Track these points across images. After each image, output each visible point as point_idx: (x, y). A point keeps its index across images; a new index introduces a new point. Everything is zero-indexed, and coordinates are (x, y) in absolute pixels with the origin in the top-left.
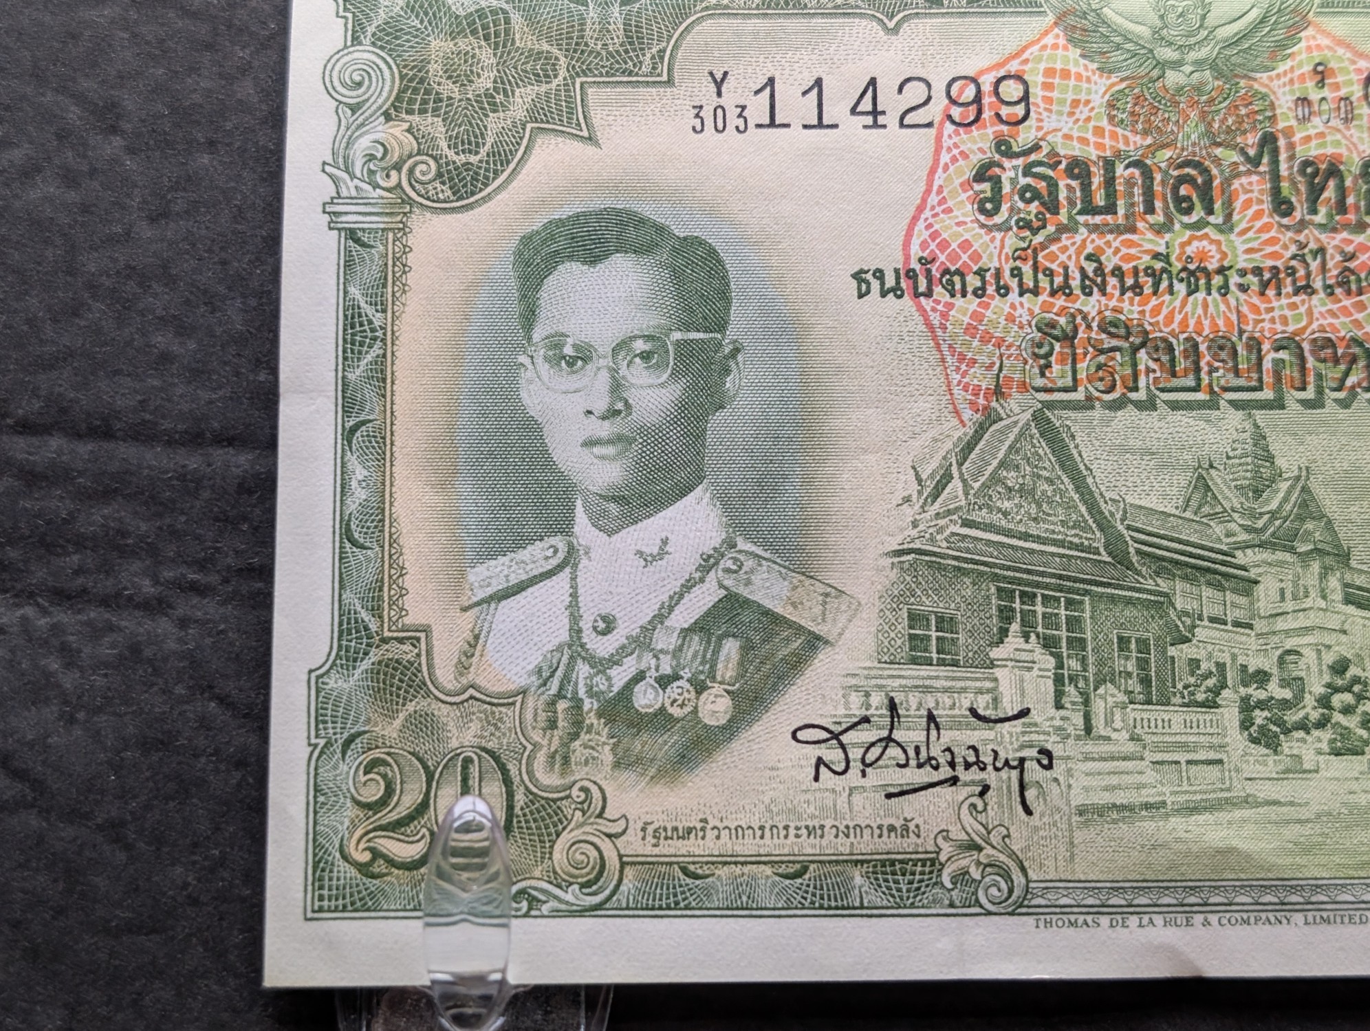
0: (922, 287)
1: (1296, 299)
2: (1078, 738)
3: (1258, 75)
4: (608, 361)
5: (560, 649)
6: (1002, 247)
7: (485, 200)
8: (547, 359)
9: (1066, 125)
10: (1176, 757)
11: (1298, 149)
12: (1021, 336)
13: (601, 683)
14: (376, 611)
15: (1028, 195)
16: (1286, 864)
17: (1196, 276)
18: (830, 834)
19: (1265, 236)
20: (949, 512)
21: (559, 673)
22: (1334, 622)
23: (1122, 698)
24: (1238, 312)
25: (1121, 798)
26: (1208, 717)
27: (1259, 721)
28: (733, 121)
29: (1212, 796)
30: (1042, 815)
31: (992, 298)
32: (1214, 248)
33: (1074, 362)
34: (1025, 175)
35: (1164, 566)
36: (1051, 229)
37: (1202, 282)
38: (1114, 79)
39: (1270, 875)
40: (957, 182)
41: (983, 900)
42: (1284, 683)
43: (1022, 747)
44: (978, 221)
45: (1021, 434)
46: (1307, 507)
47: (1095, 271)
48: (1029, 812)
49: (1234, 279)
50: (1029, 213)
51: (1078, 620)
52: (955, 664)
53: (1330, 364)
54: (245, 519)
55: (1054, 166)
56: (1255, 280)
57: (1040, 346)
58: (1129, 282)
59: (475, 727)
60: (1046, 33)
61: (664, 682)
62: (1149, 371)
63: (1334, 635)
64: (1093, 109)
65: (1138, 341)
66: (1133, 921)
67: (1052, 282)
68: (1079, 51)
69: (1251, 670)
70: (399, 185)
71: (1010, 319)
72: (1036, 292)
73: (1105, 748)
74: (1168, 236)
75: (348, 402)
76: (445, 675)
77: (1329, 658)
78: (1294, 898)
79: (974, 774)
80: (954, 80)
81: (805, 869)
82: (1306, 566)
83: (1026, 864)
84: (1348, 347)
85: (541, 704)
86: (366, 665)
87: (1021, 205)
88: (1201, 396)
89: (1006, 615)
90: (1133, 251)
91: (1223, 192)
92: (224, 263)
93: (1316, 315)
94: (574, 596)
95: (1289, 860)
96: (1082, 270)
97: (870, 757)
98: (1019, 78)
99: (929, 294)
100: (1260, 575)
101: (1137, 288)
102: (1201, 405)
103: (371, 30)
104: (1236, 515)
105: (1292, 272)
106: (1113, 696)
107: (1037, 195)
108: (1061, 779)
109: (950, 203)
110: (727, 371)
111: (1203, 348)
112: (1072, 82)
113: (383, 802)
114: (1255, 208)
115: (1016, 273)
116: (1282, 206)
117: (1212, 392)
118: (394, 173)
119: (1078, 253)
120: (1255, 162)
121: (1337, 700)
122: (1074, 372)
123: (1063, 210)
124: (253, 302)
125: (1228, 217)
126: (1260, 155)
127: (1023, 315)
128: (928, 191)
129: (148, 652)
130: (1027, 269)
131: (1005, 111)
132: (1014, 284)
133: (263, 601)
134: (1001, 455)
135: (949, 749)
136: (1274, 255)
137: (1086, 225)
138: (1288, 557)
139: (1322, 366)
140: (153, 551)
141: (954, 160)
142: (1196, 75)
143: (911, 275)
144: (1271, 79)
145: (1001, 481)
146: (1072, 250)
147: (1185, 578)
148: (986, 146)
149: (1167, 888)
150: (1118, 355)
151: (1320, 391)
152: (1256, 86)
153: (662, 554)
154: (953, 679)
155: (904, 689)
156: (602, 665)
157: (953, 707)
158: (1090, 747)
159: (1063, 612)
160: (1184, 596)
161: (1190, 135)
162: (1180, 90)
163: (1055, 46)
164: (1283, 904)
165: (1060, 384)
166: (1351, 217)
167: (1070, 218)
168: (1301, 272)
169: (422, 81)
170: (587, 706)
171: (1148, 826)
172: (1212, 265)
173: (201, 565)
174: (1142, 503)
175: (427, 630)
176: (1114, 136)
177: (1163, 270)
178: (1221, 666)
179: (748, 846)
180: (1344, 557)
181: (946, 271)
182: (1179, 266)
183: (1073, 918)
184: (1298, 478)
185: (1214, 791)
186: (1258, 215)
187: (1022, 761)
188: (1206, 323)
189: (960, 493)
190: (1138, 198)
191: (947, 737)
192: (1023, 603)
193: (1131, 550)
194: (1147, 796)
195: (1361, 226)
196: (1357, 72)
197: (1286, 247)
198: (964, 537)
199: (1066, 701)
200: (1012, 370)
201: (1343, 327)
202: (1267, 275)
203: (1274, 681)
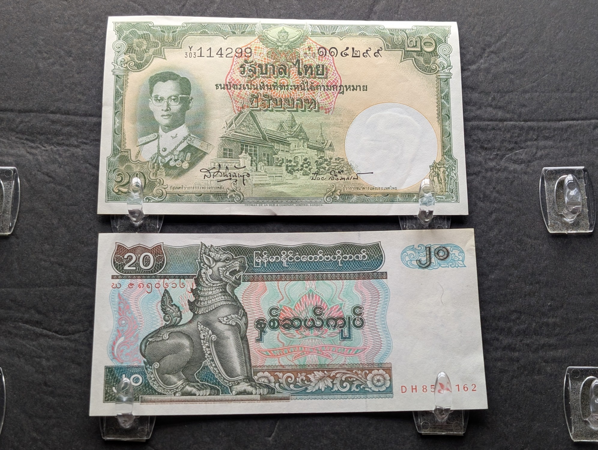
0: (229, 88)
1: (302, 91)
2: (255, 171)
3: (297, 48)
4: (167, 100)
5: (155, 154)
6: (245, 80)
7: (143, 70)
8: (155, 100)
9: (259, 57)
10: (273, 175)
11: (304, 63)
12: (248, 97)
13: (163, 160)
14: (120, 146)
16: (293, 195)
17: (282, 87)
18: (206, 188)
19: (296, 79)
20: (232, 130)
21: (155, 158)
22: (305, 151)
23: (263, 164)
24: (290, 93)
25: (262, 182)
26: (280, 168)
27: (289, 169)
28: (193, 55)
30: (247, 185)
31: (242, 90)
32: (286, 81)
33: (258, 102)
34: (250, 67)
35: (273, 141)
36: (254, 77)
38: (269, 49)
39: (290, 197)
40: (237, 68)
41: (235, 201)
42: (294, 162)
43: (244, 173)
44: (240, 75)
45: (247, 116)
46: (301, 130)
47: (263, 85)
48: (244, 185)
49: (290, 87)
50: (250, 74)
51: (256, 150)
52: (232, 158)
53: (308, 104)
54: (95, 130)
55: (256, 65)
56: (294, 87)
57: (251, 99)
58: (269, 87)
59: (139, 168)
60: (256, 40)
61: (176, 160)
62: (272, 104)
63: (305, 154)
64: (264, 54)
65: (270, 99)
66: (263, 205)
67: (254, 87)
68: (262, 43)
69: (288, 160)
70: (127, 67)
71: (246, 94)
72: (251, 89)
73: (260, 173)
74: (277, 79)
75: (116, 107)
76: (133, 158)
77: (304, 158)
78: (294, 201)
79: (235, 178)
80: (237, 48)
81: (201, 195)
82: (300, 141)
83: (244, 194)
84: (311, 100)
85: (152, 164)
86: (118, 156)
87: (249, 72)
88: (282, 109)
89: (242, 149)
90: (270, 82)
91: (288, 71)
92: (92, 82)
93: (305, 94)
94: (159, 144)
96: (260, 85)
97: (215, 175)
98: (250, 48)
99: (230, 89)
100: (291, 142)
101: (271, 89)
102: (282, 111)
103: (122, 37)
104: (287, 131)
105: (301, 86)
107: (252, 71)
108: (251, 179)
109: (235, 72)
110: (190, 103)
111: (283, 100)
112: (260, 49)
113: (121, 181)
115: (247, 85)
116: (300, 73)
117: (284, 108)
118: (126, 65)
119: (259, 82)
120: (295, 65)
121: (304, 166)
122: (258, 104)
123: (257, 74)
124: (97, 89)
125: (289, 75)
126: (296, 63)
127: (248, 93)
128: (231, 70)
129: (76, 155)
130: (249, 85)
131: (247, 55)
132: (247, 87)
133: (98, 146)
134: (243, 119)
135: (230, 173)
136: (298, 83)
137: (261, 76)
138: (297, 139)
139: (306, 104)
140: (77, 136)
141: (236, 64)
142: (285, 48)
143: (227, 85)
144: (300, 49)
145: (243, 124)
146: (258, 81)
147: (277, 143)
148: (243, 61)
149: (270, 199)
150: (266, 101)
151: (305, 109)
152: (297, 50)
153: (176, 137)
154: (231, 161)
155: (222, 162)
156: (163, 157)
157: (231, 166)
158: (257, 173)
159: (253, 149)
160: (276, 146)
161: (283, 60)
162: (281, 51)
163: (257, 42)
164: (292, 202)
165: (255, 106)
166: (313, 76)
167: (258, 75)
168: (303, 86)
169: (132, 47)
170: (160, 165)
171: (267, 188)
172: (285, 84)
173: (86, 139)
174: (270, 129)
175: (130, 150)
176: (268, 60)
177: (276, 85)
178: (283, 159)
179: (191, 190)
180: (308, 140)
181: (234, 85)
182: (279, 84)
183: (252, 204)
184: (300, 125)
185: (280, 182)
186: (295, 75)
187: (244, 175)
188: (284, 95)
189: (235, 126)
190: (272, 72)
191: (230, 171)
192: (246, 147)
193: (267, 137)
194: (267, 182)
195: (315, 78)
196: (317, 48)
197: (300, 81)
198: (235, 135)
199: (253, 165)
200: (246, 104)
201: (310, 97)
202: (296, 87)
203: (293, 162)
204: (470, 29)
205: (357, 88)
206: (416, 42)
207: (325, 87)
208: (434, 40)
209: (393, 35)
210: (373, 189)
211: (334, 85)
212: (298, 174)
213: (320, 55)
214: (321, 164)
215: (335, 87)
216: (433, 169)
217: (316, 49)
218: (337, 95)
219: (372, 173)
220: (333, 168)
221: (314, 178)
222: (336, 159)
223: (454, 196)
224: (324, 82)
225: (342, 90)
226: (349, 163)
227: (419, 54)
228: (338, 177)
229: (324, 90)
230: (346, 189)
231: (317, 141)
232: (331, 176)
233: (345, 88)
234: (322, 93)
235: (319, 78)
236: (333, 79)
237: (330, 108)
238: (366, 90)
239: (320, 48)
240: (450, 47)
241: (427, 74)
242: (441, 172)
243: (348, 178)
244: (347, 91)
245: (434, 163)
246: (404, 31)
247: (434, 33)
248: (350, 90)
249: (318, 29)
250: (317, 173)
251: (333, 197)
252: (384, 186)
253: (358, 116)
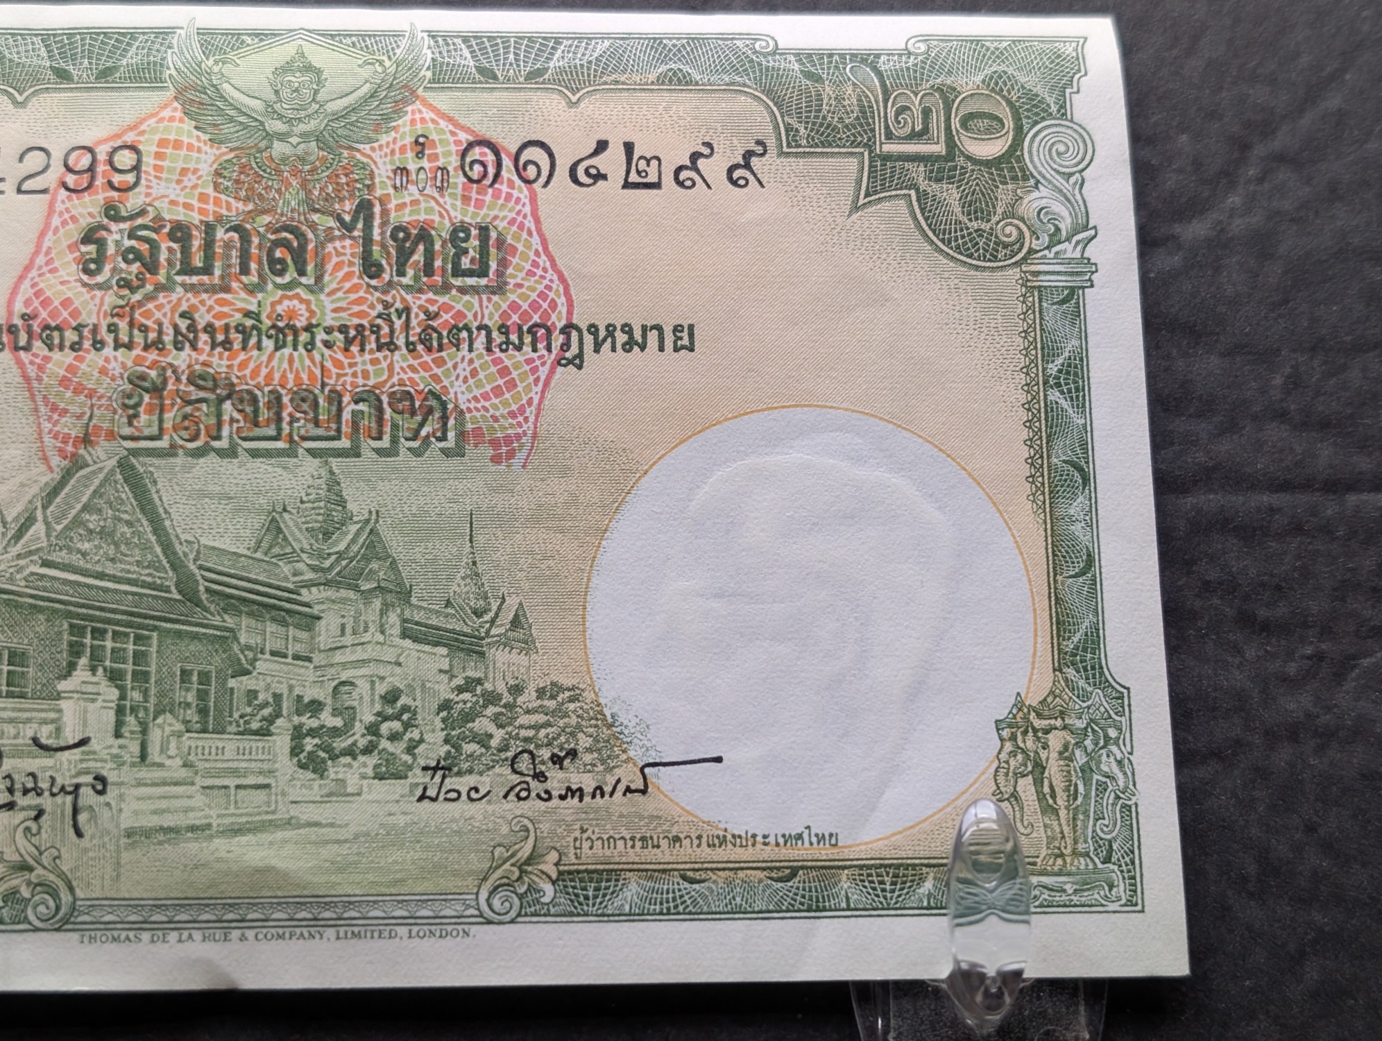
0: (23, 341)
1: (379, 355)
2: (133, 765)
3: (361, 146)
6: (102, 304)
9: (173, 192)
10: (226, 782)
11: (393, 214)
12: (112, 388)
15: (131, 256)
16: (321, 881)
17: (284, 333)
19: (353, 296)
20: (31, 553)
22: (390, 655)
23: (179, 727)
24: (322, 367)
25: (168, 821)
26: (260, 744)
27: (309, 748)
29: (258, 818)
30: (92, 837)
31: (88, 351)
32: (303, 307)
33: (162, 411)
34: (130, 237)
35: (232, 604)
36: (149, 287)
37: (290, 338)
39: (305, 893)
40: (65, 243)
41: (32, 917)
42: (336, 712)
43: (79, 774)
44: (81, 281)
45: (106, 480)
46: (374, 547)
47: (188, 328)
48: (79, 834)
49: (321, 336)
50: (130, 273)
51: (145, 654)
52: (22, 696)
53: (406, 416)
55: (156, 231)
56: (341, 337)
57: (129, 397)
60: (166, 106)
62: (232, 420)
63: (389, 667)
64: (199, 178)
65: (224, 393)
66: (173, 936)
67: (146, 338)
68: (194, 123)
69: (306, 700)
71: (103, 371)
72: (129, 346)
73: (157, 774)
74: (260, 296)
77: (381, 689)
78: (327, 914)
79: (31, 800)
80: (74, 149)
82: (367, 603)
83: (74, 883)
84: (425, 399)
87: (123, 265)
88: (280, 445)
89: (76, 650)
90: (226, 309)
91: (317, 254)
93: (397, 369)
95: (323, 879)
96: (176, 327)
98: (133, 148)
100: (323, 611)
101: (227, 344)
102: (280, 453)
104: (304, 556)
105: (376, 330)
106: (170, 725)
107: (138, 257)
108: (113, 803)
109: (56, 264)
111: (286, 400)
112: (184, 152)
114: (346, 269)
115: (112, 329)
116: (371, 268)
117: (291, 441)
119: (173, 311)
120: (349, 228)
121: (385, 728)
122: (161, 421)
123: (163, 272)
125: (319, 279)
126: (355, 220)
127: (115, 368)
130: (123, 325)
131: (117, 179)
132: (109, 339)
134: (85, 499)
135: (9, 776)
136: (360, 315)
137: (183, 285)
138: (351, 594)
139: (397, 417)
141: (64, 223)
142: (302, 146)
143: (13, 330)
144: (373, 149)
145: (83, 524)
146: (167, 309)
147: (251, 614)
148: (95, 211)
149: (207, 905)
150: (204, 407)
151: (394, 440)
152: (358, 156)
154: (20, 710)
157: (15, 737)
158: (145, 774)
159: (131, 647)
160: (248, 632)
161: (290, 201)
162: (284, 160)
163: (172, 119)
164: (315, 919)
165: (147, 432)
166: (438, 279)
167: (169, 278)
168: (386, 330)
171: (192, 848)
172: (300, 323)
174: (216, 544)
176: (217, 202)
177: (254, 327)
178: (277, 697)
180: (405, 595)
181: (47, 327)
182: (269, 323)
183: (116, 933)
184: (368, 521)
185: (259, 814)
186: (349, 276)
187: (77, 787)
188: (291, 377)
189: (43, 534)
190: (235, 260)
191: (8, 765)
192: (93, 638)
193: (201, 588)
194: (194, 819)
195: (446, 288)
196: (457, 143)
197: (372, 306)
198: (42, 577)
199: (125, 730)
200: (102, 419)
201: (422, 381)
202: (352, 333)
203: (327, 711)
204: (1175, 52)
205: (644, 336)
206: (926, 113)
207: (495, 334)
208: (1009, 102)
209: (819, 79)
210: (723, 841)
211: (536, 325)
212: (352, 773)
213: (470, 180)
214: (469, 717)
215: (542, 332)
216: (1013, 738)
217: (453, 148)
218: (552, 371)
219: (719, 760)
220: (526, 740)
221: (431, 792)
222: (541, 693)
223: (1116, 877)
224: (489, 310)
225: (574, 349)
226: (607, 713)
227: (941, 170)
228: (548, 785)
229: (489, 349)
230: (586, 845)
231: (448, 604)
232: (516, 779)
233: (589, 339)
234: (477, 364)
235: (463, 290)
236: (534, 296)
237: (518, 437)
238: (691, 349)
239: (471, 145)
240: (1085, 139)
241: (977, 268)
242: (1054, 755)
243: (599, 789)
244: (597, 351)
245: (1019, 704)
246: (868, 59)
247: (1010, 71)
248: (614, 349)
249: (466, 53)
250: (442, 768)
251: (522, 890)
252: (777, 829)
253: (650, 474)
